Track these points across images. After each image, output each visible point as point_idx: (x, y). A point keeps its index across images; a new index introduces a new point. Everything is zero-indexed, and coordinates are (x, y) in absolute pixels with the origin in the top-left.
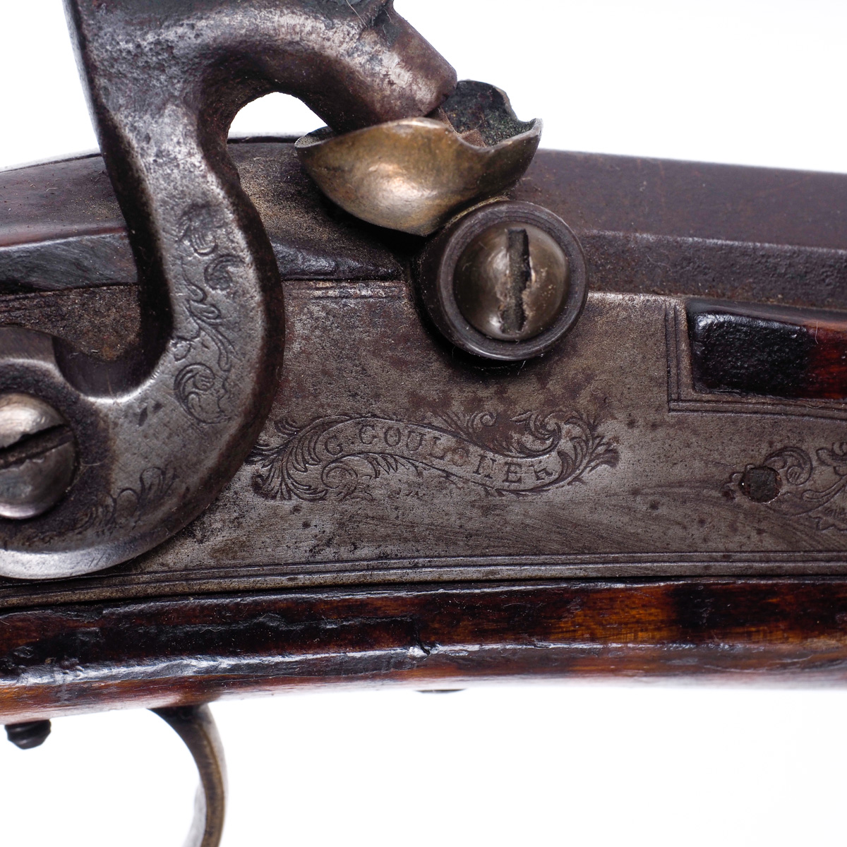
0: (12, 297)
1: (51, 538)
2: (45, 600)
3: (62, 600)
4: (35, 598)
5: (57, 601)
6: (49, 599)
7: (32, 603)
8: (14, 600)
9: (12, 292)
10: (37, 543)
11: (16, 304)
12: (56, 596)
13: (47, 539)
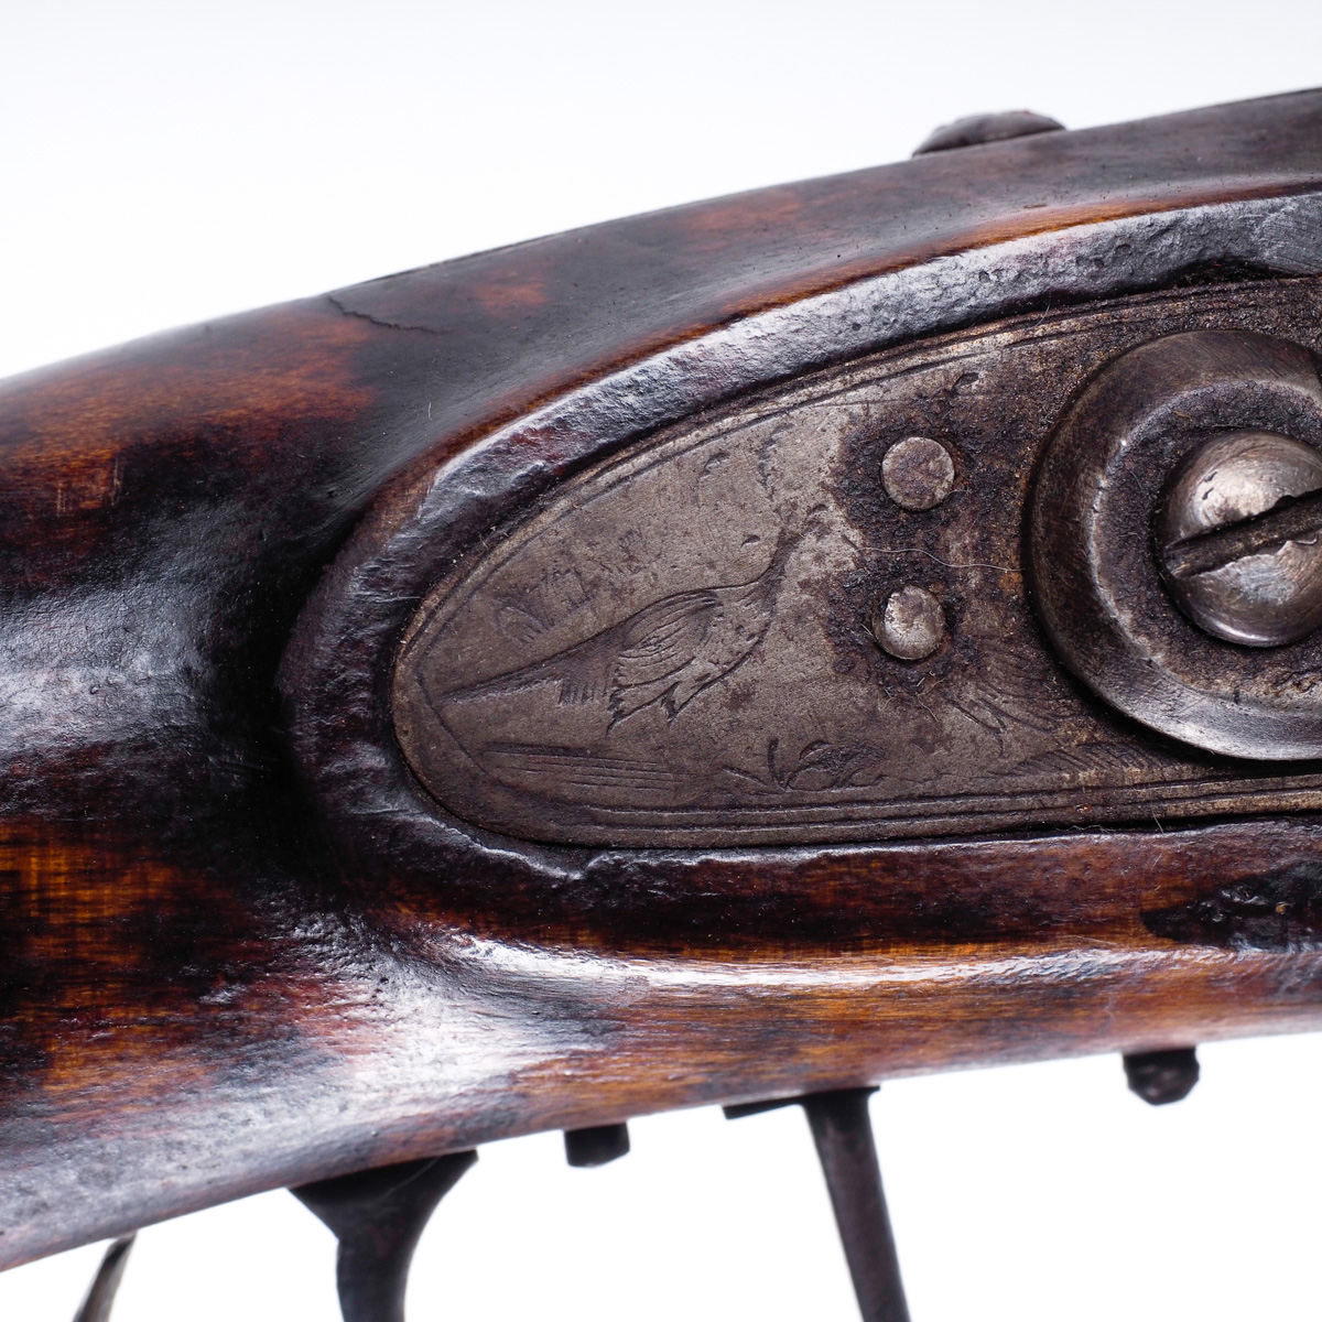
0: (1234, 286)
1: (1313, 684)
2: (1276, 803)
3: (1304, 805)
4: (1259, 801)
5: (1297, 805)
6: (1284, 803)
7: (1255, 809)
8: (1224, 803)
9: (1233, 279)
10: (1289, 691)
11: (1240, 298)
12: (1295, 798)
13: (1307, 684)
